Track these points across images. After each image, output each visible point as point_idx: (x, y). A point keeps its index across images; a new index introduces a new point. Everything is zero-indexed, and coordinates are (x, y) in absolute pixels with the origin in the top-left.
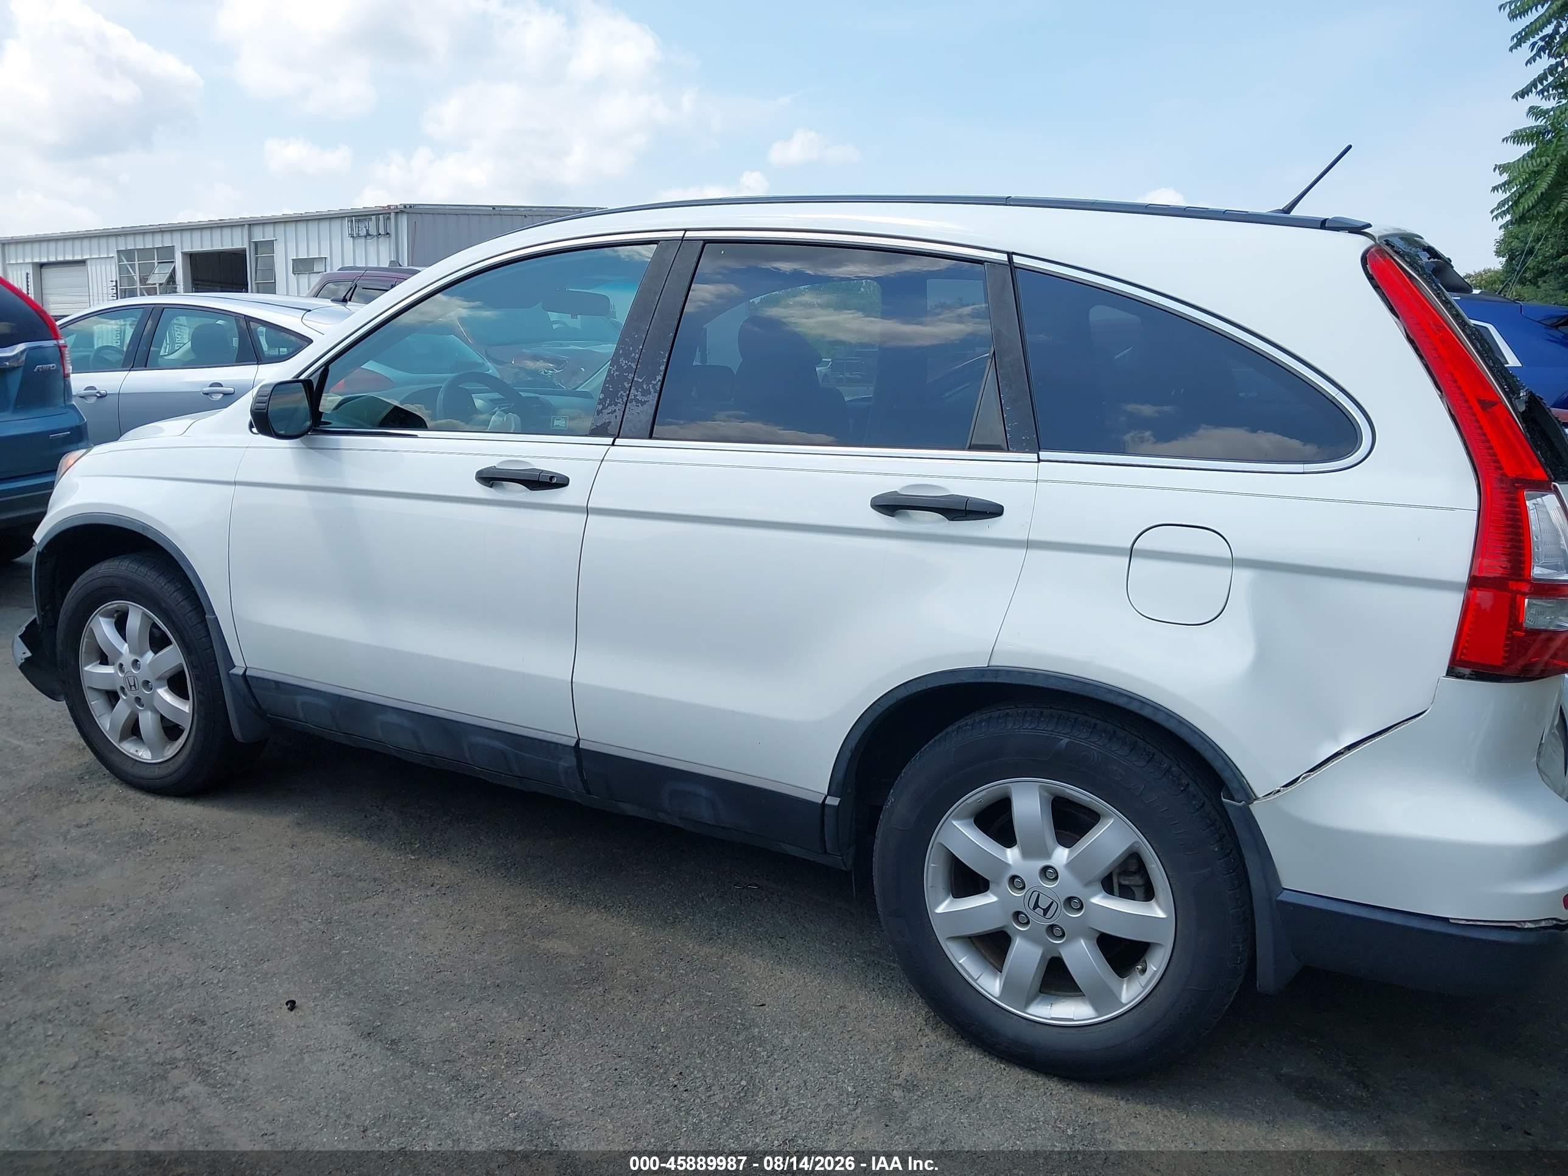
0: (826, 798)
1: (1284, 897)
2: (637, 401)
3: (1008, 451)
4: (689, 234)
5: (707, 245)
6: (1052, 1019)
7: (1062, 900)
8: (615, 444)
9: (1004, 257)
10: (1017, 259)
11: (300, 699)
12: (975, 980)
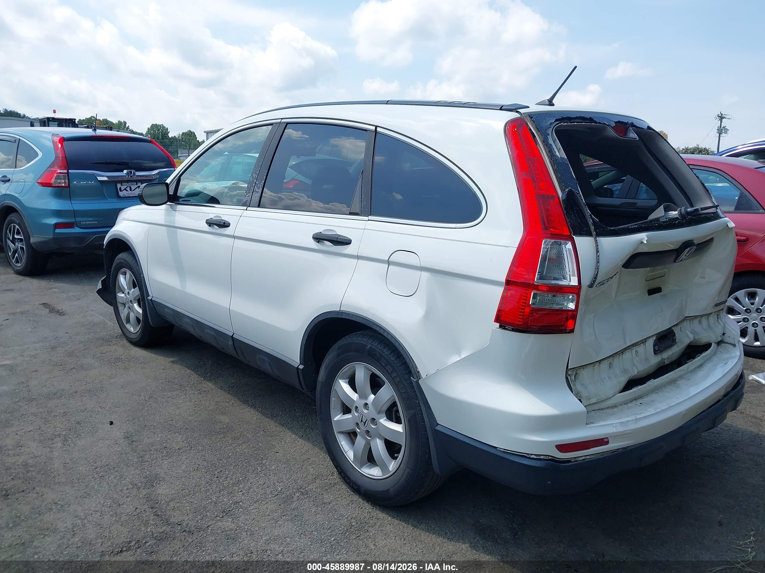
0: (299, 365)
1: (438, 428)
2: (256, 191)
3: (361, 216)
4: (283, 120)
5: (288, 125)
6: (369, 474)
7: (370, 419)
8: (247, 209)
9: (374, 128)
10: (379, 129)
11: (166, 310)
12: (346, 453)
